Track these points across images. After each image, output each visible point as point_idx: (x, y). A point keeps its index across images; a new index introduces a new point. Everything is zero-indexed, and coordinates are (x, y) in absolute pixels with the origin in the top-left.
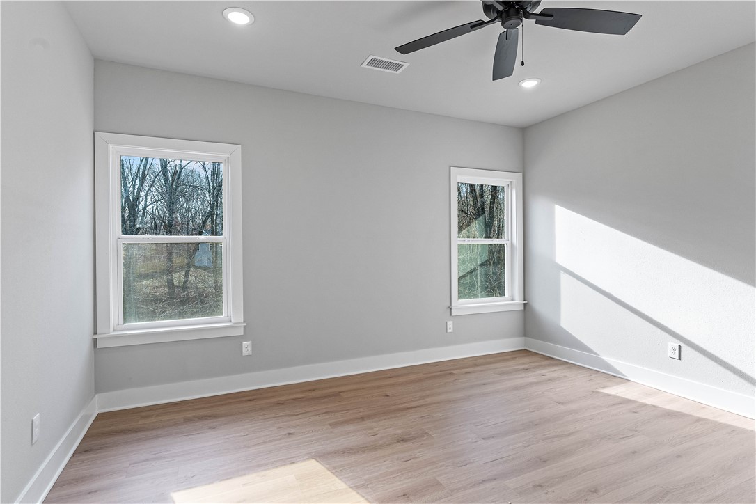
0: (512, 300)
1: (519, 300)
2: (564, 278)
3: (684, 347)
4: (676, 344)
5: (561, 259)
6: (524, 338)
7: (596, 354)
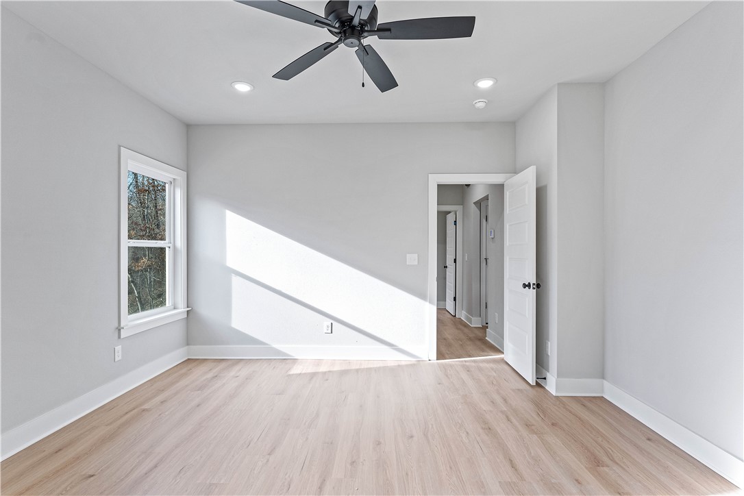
0: (175, 308)
1: (182, 309)
2: (236, 280)
3: (334, 323)
4: (328, 322)
5: (231, 262)
6: (187, 347)
7: (267, 344)
